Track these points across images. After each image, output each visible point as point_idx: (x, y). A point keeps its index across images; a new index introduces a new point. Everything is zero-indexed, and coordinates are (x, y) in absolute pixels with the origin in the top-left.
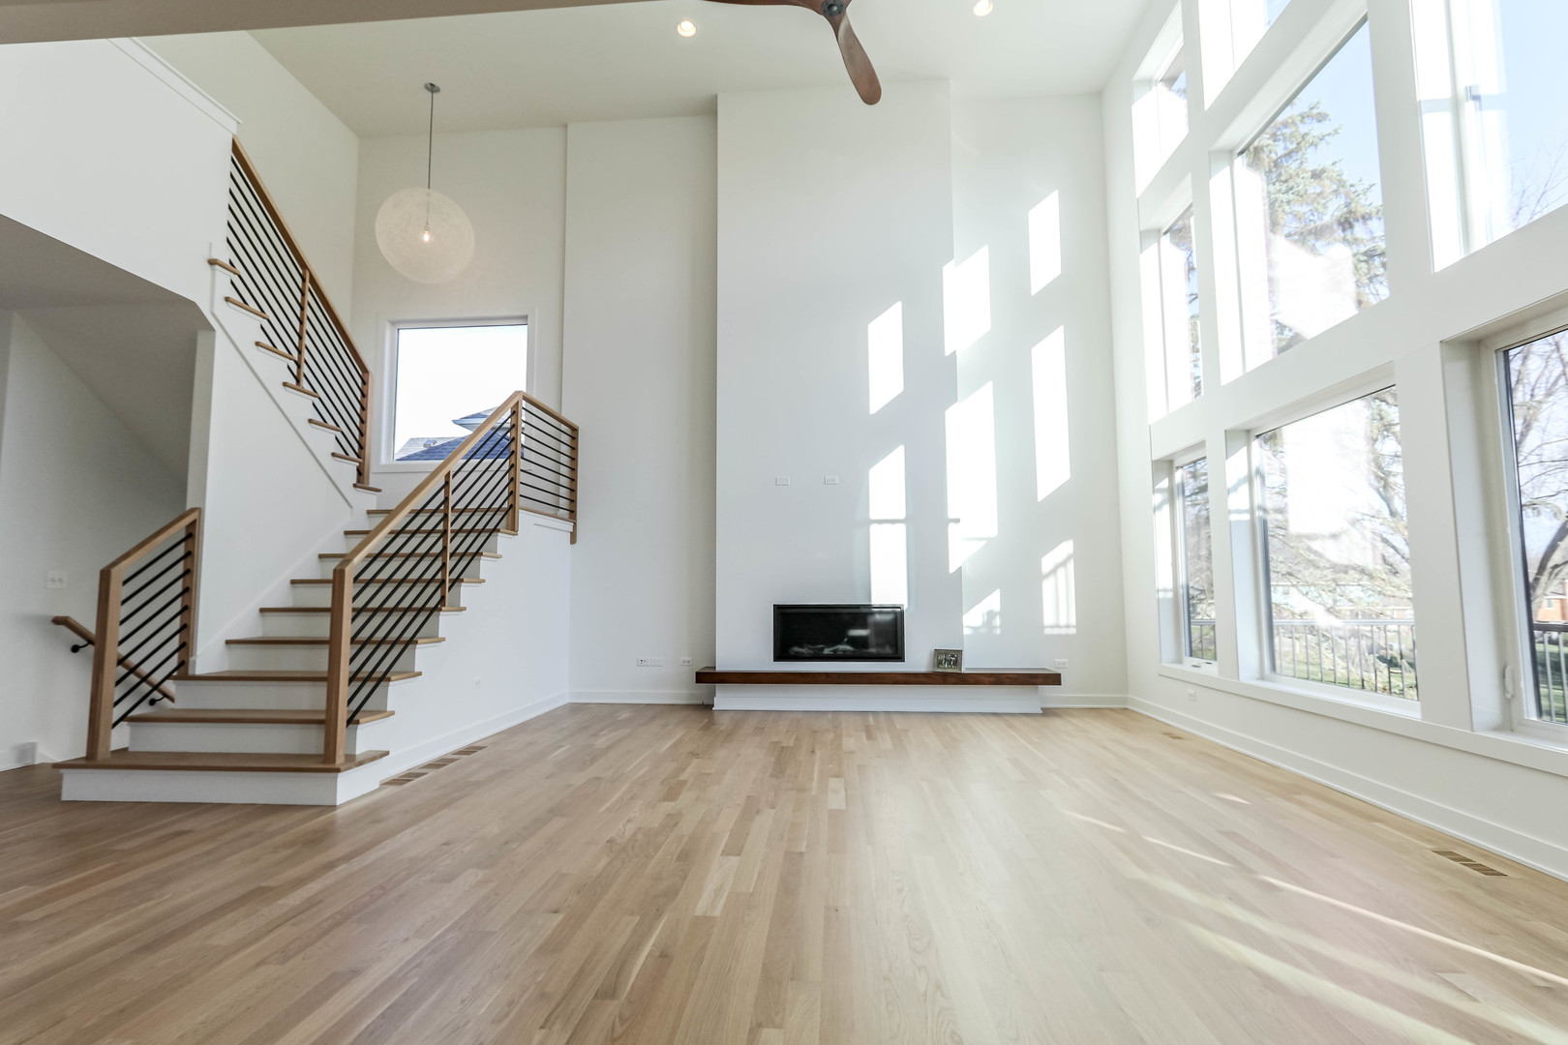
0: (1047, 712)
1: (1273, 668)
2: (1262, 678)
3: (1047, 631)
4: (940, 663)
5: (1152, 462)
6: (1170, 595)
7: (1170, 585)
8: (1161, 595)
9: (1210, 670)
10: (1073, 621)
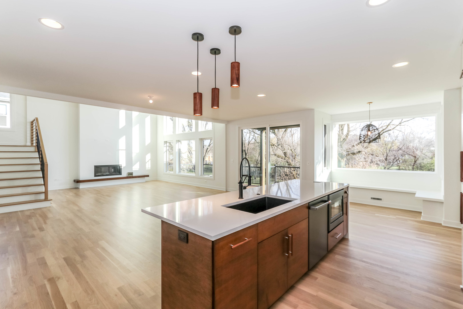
0: (146, 182)
1: (180, 172)
2: (179, 173)
3: (146, 169)
4: (129, 175)
5: (164, 142)
6: (166, 163)
7: (166, 161)
8: (165, 163)
9: (172, 172)
10: (150, 167)
